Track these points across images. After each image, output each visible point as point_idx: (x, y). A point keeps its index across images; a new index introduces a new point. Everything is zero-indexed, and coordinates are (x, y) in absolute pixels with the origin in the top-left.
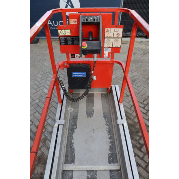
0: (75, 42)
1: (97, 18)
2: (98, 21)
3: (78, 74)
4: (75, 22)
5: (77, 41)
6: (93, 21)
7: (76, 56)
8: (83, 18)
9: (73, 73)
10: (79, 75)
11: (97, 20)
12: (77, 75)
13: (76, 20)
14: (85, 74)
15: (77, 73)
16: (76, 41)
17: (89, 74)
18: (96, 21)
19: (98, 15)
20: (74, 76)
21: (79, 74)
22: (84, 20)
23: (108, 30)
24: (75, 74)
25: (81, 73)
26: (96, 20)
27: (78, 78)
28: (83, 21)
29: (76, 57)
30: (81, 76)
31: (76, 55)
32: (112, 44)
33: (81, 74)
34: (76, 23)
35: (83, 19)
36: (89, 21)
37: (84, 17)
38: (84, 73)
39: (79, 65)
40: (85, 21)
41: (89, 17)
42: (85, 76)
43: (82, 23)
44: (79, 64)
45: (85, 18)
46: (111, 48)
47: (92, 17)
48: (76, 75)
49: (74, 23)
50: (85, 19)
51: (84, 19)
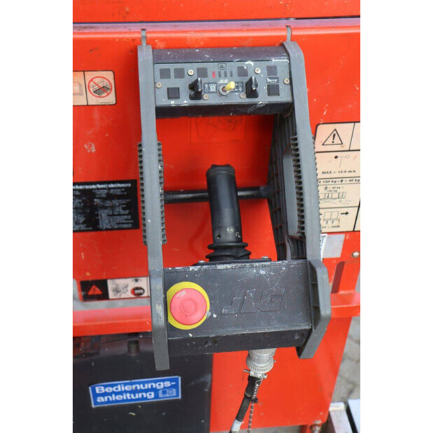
0: (103, 215)
1: (272, 71)
2: (283, 97)
3: (128, 388)
4: (101, 91)
5: (119, 210)
6: (241, 98)
7: (117, 291)
8: (165, 74)
9: (99, 389)
10: (139, 396)
11: (273, 90)
12: (121, 393)
13: (109, 75)
14: (175, 387)
15: (119, 388)
16: (113, 207)
17: (204, 384)
18: (263, 99)
19: (279, 47)
20: (100, 399)
21: (134, 392)
22: (173, 93)
23: (335, 134)
24: (113, 392)
25: (149, 386)
26: (262, 90)
27: (133, 407)
28: (164, 101)
29: (111, 295)
30: (151, 396)
31: (111, 284)
32: (353, 212)
33: (146, 391)
34: (110, 99)
35: (164, 85)
36: (209, 99)
37: (172, 67)
38: (168, 384)
39: (137, 343)
40: (185, 101)
41: (212, 67)
42: (175, 394)
43: (162, 112)
44: (136, 334)
45: (180, 74)
46: (342, 236)
47: (233, 66)
48: (119, 397)
49: (94, 100)
50: (183, 85)
51: (173, 82)
